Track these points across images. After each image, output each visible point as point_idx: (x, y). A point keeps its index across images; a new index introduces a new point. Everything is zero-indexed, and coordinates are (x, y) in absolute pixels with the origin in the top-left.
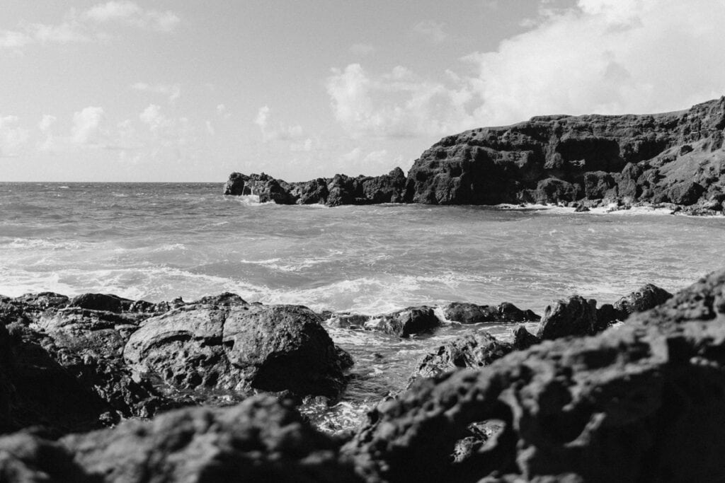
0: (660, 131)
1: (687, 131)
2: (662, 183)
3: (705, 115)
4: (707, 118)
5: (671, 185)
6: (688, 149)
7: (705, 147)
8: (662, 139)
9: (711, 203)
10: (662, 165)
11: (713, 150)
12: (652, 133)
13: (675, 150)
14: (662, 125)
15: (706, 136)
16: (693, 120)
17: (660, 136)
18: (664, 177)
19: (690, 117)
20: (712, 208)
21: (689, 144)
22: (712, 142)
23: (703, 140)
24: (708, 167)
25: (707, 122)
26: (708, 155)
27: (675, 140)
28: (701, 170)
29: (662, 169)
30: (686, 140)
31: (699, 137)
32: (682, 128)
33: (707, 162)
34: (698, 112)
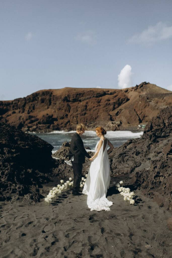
0: (5, 106)
1: (13, 107)
2: (8, 123)
3: (18, 102)
4: (20, 103)
5: (11, 123)
6: (14, 113)
7: (20, 112)
8: (6, 109)
9: (26, 129)
10: (7, 117)
11: (22, 113)
12: (2, 107)
13: (10, 112)
14: (5, 105)
15: (20, 109)
16: (15, 103)
17: (5, 108)
18: (8, 121)
19: (14, 102)
20: (27, 130)
21: (14, 111)
22: (22, 111)
23: (18, 110)
24: (22, 118)
25: (20, 104)
26: (21, 115)
27: (10, 109)
28: (20, 119)
29: (7, 118)
30: (13, 110)
31: (17, 109)
32: (12, 106)
33: (21, 117)
34: (16, 101)
